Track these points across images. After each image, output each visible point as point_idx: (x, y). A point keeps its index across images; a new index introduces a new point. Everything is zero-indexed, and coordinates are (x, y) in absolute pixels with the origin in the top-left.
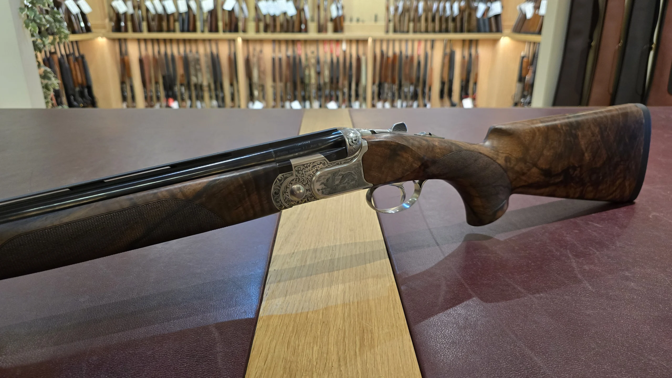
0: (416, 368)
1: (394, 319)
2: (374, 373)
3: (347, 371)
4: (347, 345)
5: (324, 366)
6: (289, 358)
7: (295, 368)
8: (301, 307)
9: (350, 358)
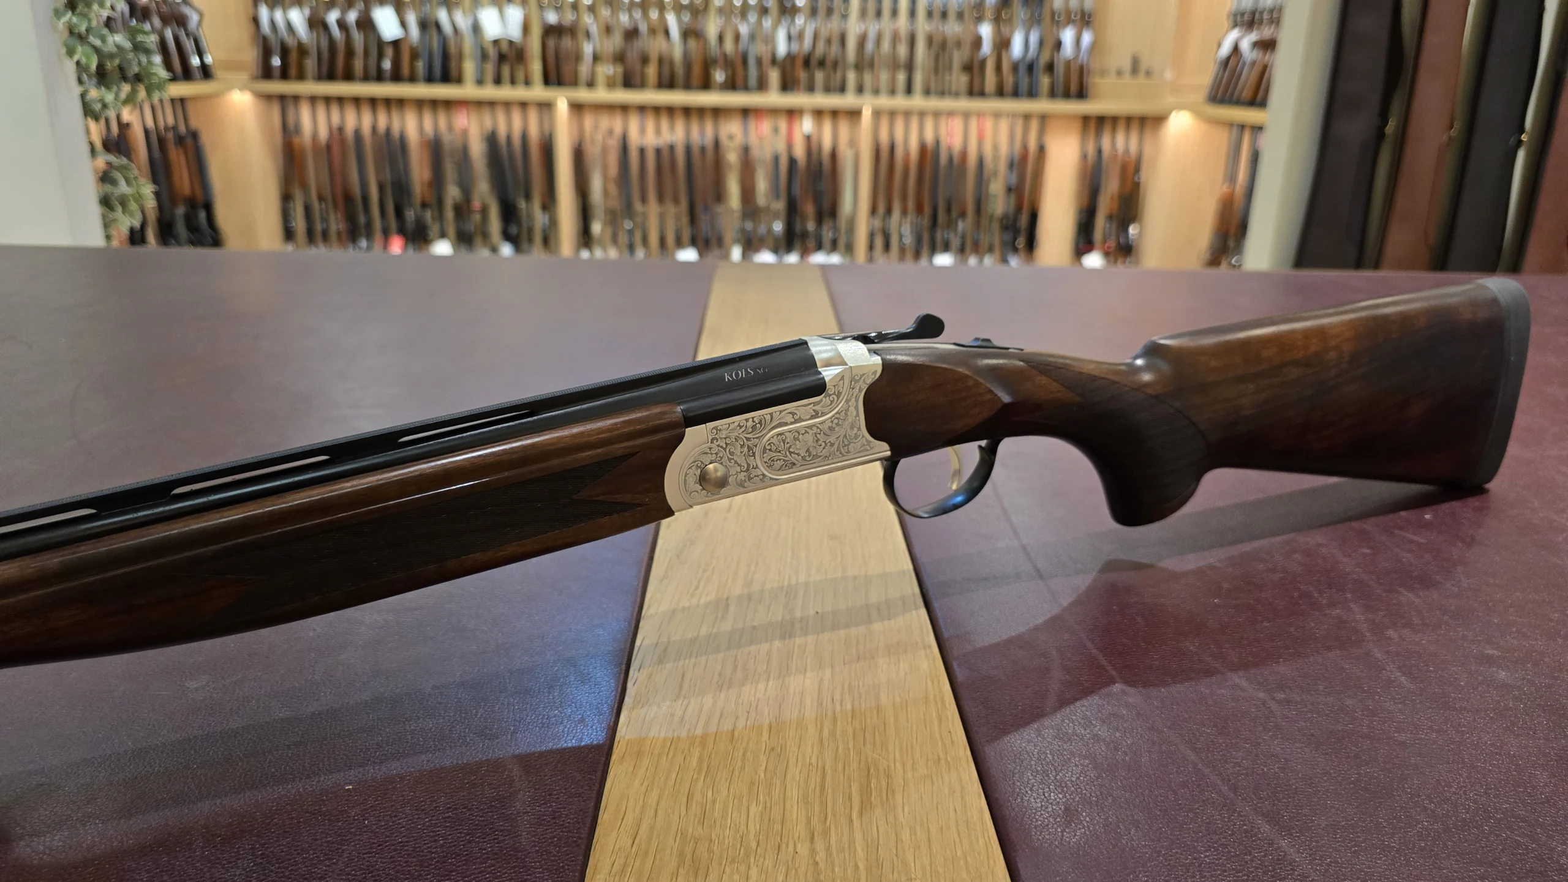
0: (997, 861)
1: (940, 743)
2: (896, 869)
3: (833, 865)
4: (830, 804)
5: (776, 852)
6: (690, 831)
7: (706, 853)
8: (718, 714)
9: (838, 835)
